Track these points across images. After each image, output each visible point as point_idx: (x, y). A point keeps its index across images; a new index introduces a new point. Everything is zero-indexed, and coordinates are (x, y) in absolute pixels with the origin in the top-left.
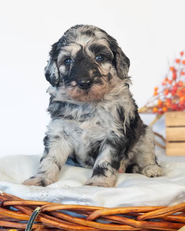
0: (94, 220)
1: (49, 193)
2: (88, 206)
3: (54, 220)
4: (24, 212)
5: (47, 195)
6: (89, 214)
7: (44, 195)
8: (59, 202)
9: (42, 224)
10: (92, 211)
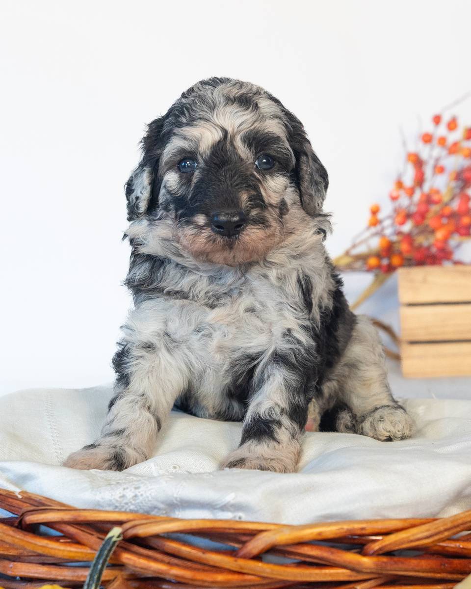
0: (258, 558)
1: (140, 490)
2: (240, 522)
3: (155, 560)
4: (79, 539)
5: (136, 496)
6: (244, 543)
7: (127, 495)
8: (166, 513)
9: (123, 568)
10: (253, 534)
